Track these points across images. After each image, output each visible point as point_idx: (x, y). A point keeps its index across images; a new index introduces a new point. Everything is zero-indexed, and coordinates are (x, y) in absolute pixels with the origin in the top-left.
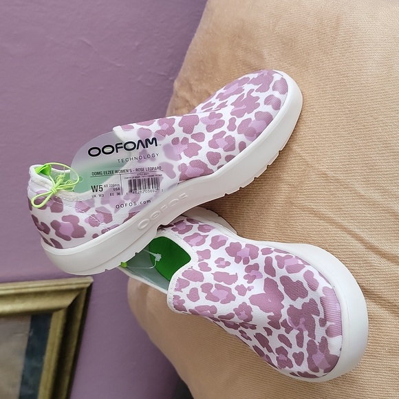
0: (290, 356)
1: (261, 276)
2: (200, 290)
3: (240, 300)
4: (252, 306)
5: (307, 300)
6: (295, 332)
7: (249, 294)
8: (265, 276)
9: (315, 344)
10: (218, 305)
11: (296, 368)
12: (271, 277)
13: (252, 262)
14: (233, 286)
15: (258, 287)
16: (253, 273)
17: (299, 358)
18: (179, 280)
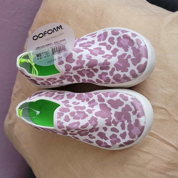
0: (119, 137)
1: (97, 104)
2: (69, 116)
3: (90, 116)
4: (97, 117)
5: (124, 106)
6: (120, 123)
7: (94, 112)
8: (99, 103)
9: (132, 125)
10: (80, 121)
11: (122, 141)
12: (102, 103)
13: (91, 99)
14: (85, 110)
15: (97, 109)
16: (92, 104)
17: (123, 136)
18: (58, 113)
